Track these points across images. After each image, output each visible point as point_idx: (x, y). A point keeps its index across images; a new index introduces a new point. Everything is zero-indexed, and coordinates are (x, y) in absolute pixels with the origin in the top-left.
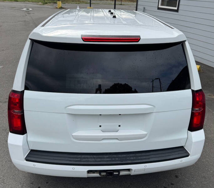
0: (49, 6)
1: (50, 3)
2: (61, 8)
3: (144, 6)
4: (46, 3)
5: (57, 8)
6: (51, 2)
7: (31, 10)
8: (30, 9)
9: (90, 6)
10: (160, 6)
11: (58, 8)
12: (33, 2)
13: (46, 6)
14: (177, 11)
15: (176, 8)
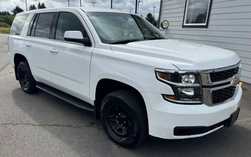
10: (185, 24)
14: (206, 27)
15: (205, 24)
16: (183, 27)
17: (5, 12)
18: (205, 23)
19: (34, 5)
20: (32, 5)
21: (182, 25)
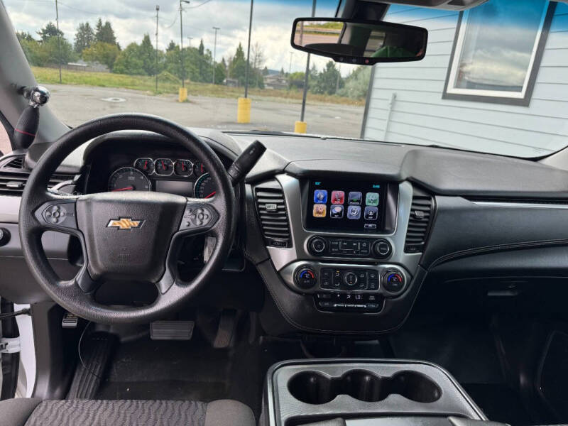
0: (165, 99)
1: (168, 93)
2: (187, 101)
3: (395, 92)
4: (160, 93)
5: (177, 101)
6: (169, 91)
7: (122, 102)
8: (122, 100)
9: (246, 97)
10: (451, 90)
11: (180, 100)
12: (136, 89)
13: (158, 97)
14: (525, 102)
15: (521, 95)
16: (446, 96)
17: (23, 33)
18: (520, 91)
19: (87, 24)
20: (85, 24)
21: (442, 91)
